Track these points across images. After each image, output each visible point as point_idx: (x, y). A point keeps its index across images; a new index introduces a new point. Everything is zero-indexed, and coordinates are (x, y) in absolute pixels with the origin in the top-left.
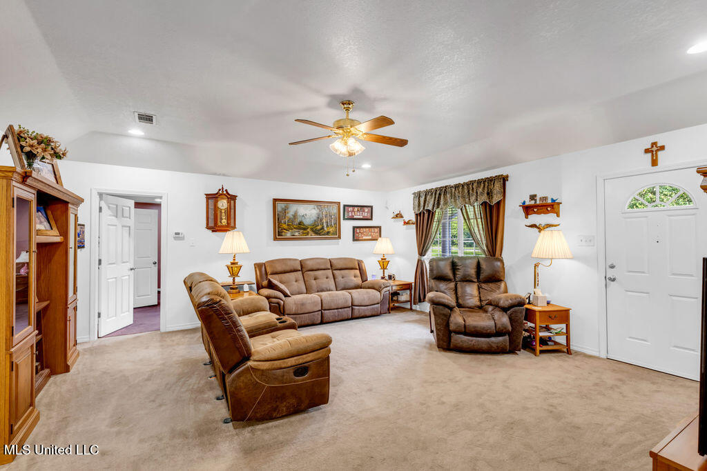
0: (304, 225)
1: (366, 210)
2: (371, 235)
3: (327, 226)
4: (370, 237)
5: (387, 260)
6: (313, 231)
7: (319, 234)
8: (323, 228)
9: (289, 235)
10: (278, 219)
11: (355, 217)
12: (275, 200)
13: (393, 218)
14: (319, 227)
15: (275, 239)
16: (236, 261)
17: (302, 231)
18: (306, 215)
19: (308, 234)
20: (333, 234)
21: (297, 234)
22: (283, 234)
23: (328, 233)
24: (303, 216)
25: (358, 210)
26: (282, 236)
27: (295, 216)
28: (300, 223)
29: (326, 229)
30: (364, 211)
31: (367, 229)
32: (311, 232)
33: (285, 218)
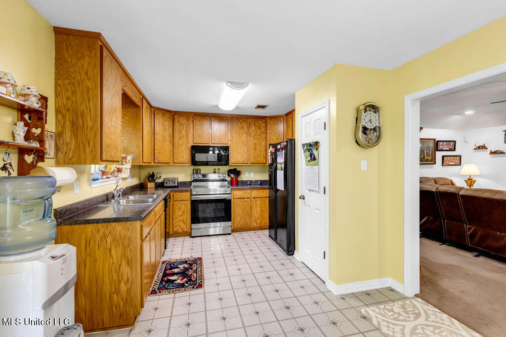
1: (452, 144)
2: (454, 162)
4: (454, 163)
5: (473, 180)
8: (424, 157)
11: (444, 149)
13: (475, 149)
20: (430, 161)
23: (427, 160)
25: (446, 144)
29: (426, 157)
30: (450, 145)
31: (452, 157)
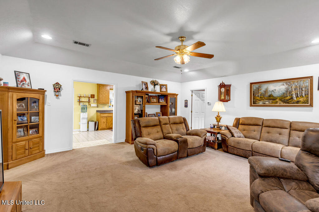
0: (273, 97)
3: (297, 97)
6: (282, 101)
7: (288, 103)
8: (292, 98)
9: (261, 103)
10: (254, 94)
12: (251, 84)
14: (289, 98)
15: (251, 105)
16: (219, 115)
17: (271, 101)
18: (275, 90)
19: (277, 102)
20: (304, 103)
21: (267, 103)
22: (257, 103)
23: (298, 102)
24: (273, 91)
26: (256, 104)
27: (266, 91)
28: (270, 96)
29: (295, 99)
32: (279, 102)
33: (258, 93)
